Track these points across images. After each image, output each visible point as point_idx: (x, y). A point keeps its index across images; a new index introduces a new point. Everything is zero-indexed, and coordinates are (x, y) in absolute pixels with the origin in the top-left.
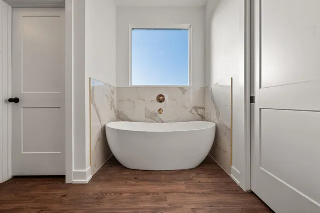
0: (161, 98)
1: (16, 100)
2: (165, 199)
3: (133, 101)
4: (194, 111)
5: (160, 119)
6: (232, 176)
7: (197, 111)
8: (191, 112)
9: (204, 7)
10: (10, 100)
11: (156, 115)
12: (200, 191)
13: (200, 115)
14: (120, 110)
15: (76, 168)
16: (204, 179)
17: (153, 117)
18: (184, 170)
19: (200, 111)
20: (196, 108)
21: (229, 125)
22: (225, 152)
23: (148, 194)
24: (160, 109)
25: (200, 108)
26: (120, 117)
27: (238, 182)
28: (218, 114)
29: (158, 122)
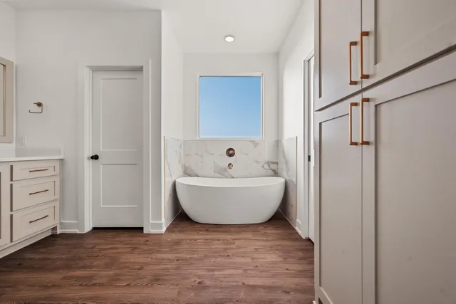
0: (231, 152)
1: (95, 157)
2: (234, 243)
3: (202, 156)
4: (266, 166)
5: (230, 175)
6: (297, 228)
7: (269, 166)
8: (263, 167)
9: (277, 55)
10: (92, 158)
11: (225, 170)
12: (265, 239)
13: (274, 171)
14: (187, 165)
15: (153, 219)
16: (270, 230)
17: (223, 172)
18: (253, 224)
19: (273, 167)
20: (268, 163)
21: (294, 180)
22: (292, 206)
23: (219, 240)
24: (230, 164)
25: (274, 163)
26: (187, 173)
27: (300, 232)
28: (288, 170)
29: (227, 177)
